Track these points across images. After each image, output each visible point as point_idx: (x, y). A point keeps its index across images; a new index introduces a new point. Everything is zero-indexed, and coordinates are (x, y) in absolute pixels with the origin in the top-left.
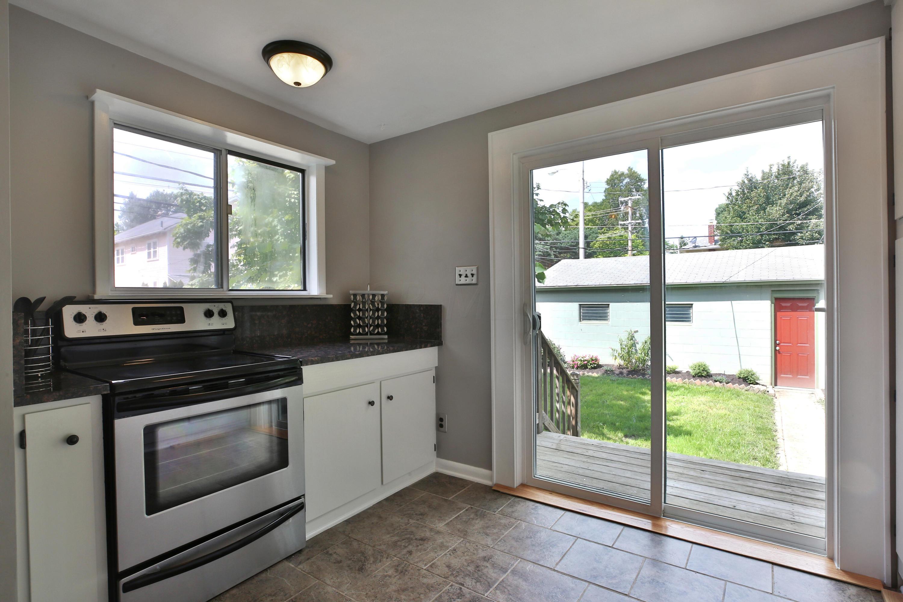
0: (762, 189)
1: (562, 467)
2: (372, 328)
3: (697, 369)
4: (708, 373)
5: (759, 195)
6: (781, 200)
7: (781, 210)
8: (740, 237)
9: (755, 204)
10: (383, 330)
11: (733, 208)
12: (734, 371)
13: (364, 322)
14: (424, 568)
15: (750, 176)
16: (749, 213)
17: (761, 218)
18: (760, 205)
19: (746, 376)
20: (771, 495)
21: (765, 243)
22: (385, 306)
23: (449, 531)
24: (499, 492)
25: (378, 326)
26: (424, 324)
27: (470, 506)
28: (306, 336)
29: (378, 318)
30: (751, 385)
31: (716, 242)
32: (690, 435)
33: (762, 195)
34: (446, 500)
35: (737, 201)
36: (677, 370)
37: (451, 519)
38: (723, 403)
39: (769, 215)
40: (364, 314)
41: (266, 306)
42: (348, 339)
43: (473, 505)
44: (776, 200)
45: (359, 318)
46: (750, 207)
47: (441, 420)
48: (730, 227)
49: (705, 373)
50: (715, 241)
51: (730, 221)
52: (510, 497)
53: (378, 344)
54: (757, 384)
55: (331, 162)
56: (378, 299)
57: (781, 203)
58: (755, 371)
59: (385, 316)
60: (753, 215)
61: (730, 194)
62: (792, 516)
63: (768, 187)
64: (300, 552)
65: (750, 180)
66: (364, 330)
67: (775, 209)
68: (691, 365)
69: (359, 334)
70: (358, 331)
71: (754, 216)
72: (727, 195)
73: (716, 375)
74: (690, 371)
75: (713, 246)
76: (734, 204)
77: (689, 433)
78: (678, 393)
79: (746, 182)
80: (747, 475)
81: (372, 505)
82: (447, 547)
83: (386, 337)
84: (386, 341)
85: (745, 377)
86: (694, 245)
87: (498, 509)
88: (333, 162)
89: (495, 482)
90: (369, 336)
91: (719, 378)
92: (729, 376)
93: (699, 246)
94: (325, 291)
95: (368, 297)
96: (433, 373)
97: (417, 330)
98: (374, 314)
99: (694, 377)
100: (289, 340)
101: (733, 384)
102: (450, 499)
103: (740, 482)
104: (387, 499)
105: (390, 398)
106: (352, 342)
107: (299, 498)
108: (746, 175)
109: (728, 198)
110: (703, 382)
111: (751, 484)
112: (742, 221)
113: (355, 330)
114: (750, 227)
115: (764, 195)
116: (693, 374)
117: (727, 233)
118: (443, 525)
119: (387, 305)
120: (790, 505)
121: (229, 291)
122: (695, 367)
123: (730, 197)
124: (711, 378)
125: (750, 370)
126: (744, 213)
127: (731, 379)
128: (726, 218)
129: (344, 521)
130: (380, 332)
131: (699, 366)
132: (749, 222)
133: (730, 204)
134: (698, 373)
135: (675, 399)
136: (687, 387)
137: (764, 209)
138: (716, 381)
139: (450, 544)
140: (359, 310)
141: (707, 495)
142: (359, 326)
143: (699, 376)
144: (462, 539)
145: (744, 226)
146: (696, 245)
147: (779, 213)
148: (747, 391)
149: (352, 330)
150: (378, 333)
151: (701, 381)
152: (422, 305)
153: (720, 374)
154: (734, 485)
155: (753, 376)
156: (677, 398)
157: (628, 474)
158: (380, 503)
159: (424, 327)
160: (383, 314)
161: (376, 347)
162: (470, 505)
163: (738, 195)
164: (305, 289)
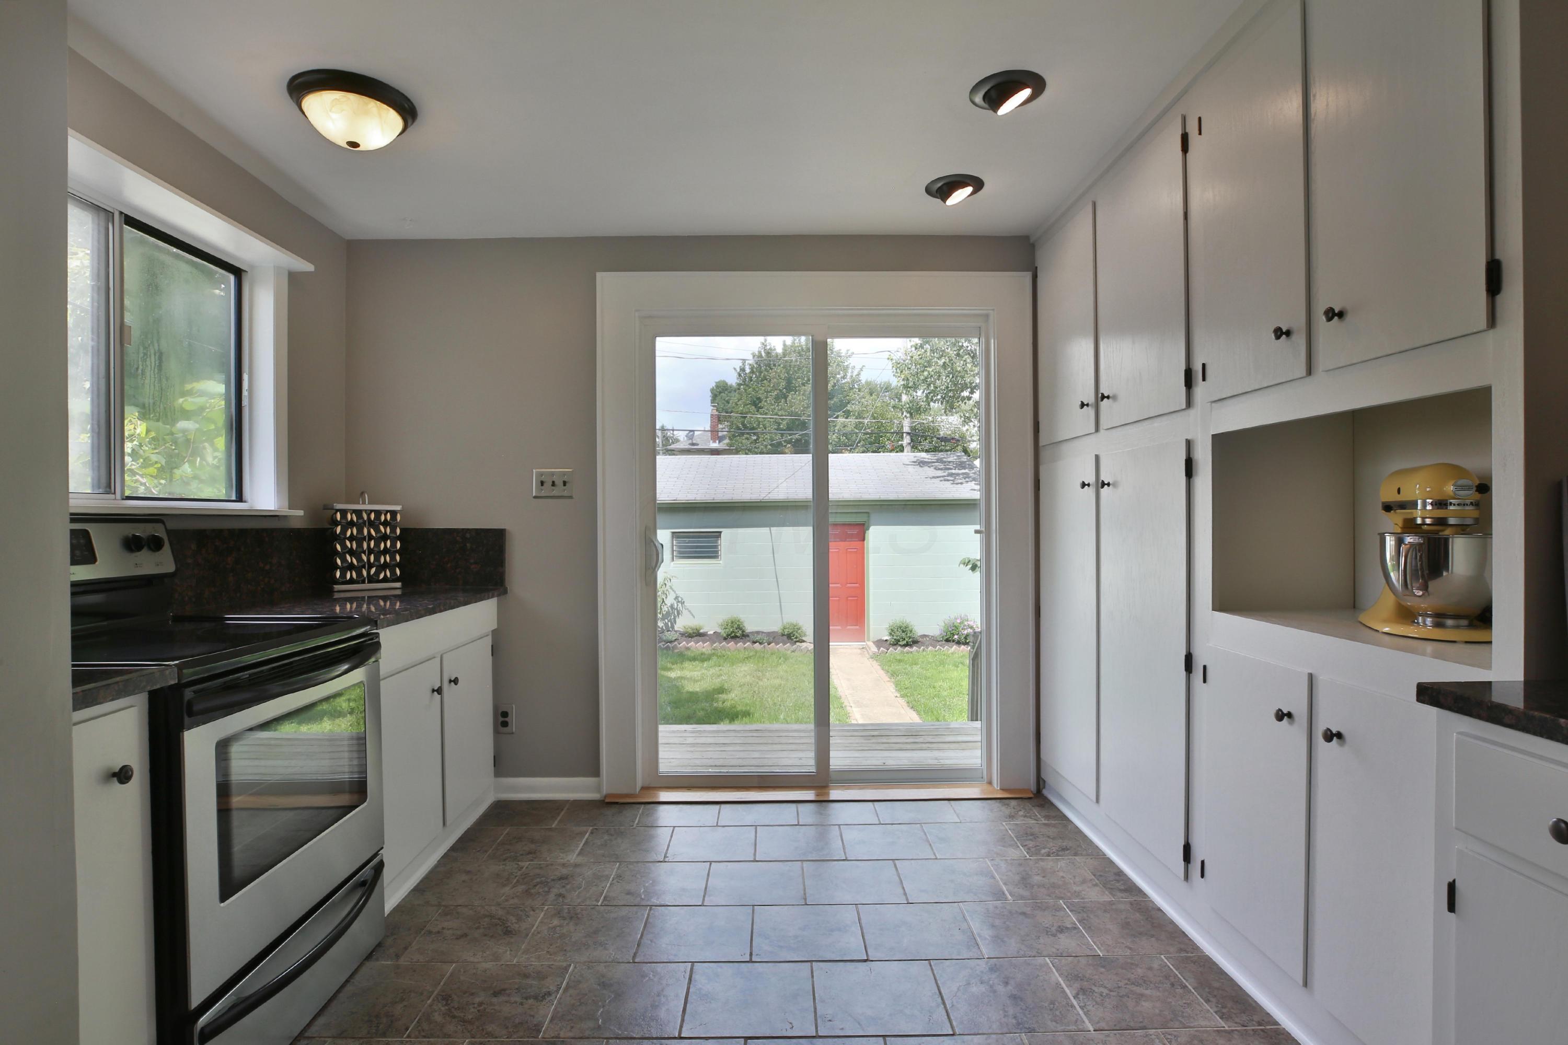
0: (783, 367)
1: (670, 762)
2: (373, 570)
3: (729, 627)
4: (743, 631)
5: (779, 376)
6: (805, 386)
7: (805, 400)
8: (754, 434)
9: (775, 388)
10: (393, 572)
11: (745, 390)
12: (776, 627)
13: (359, 559)
14: (599, 904)
15: (768, 347)
16: (766, 401)
17: (781, 410)
18: (780, 390)
19: (791, 631)
20: (909, 746)
21: (785, 446)
22: (398, 531)
23: (592, 860)
24: (617, 803)
25: (385, 566)
26: (472, 561)
27: (591, 828)
28: (262, 587)
29: (386, 551)
30: (798, 644)
31: (721, 439)
32: (749, 715)
33: (783, 376)
34: (550, 829)
35: (751, 381)
36: (701, 631)
37: (579, 848)
38: (772, 671)
39: (792, 407)
40: (360, 545)
41: (205, 530)
42: (332, 591)
43: (595, 825)
44: (799, 386)
45: (352, 552)
46: (768, 392)
47: (505, 714)
48: (743, 419)
49: (740, 632)
50: (718, 437)
51: (742, 410)
52: (638, 806)
53: (385, 598)
54: (803, 641)
55: (306, 266)
56: (386, 519)
57: (805, 391)
58: (801, 624)
59: (398, 548)
60: (771, 403)
61: (743, 370)
62: (937, 761)
63: (790, 366)
64: (379, 945)
65: (769, 353)
66: (359, 574)
67: (798, 398)
68: (720, 621)
69: (352, 581)
70: (348, 576)
71: (772, 405)
72: (738, 370)
73: (752, 633)
74: (719, 630)
75: (715, 445)
76: (747, 386)
77: (746, 714)
78: (711, 663)
79: (763, 354)
80: (876, 733)
81: (436, 862)
82: (608, 877)
83: (398, 585)
84: (399, 592)
85: (790, 634)
86: (690, 441)
87: (634, 822)
88: (309, 267)
89: (605, 792)
90: (367, 586)
91: (758, 638)
92: (769, 634)
93: (697, 445)
94: (286, 503)
95: (369, 516)
96: (488, 641)
97: (458, 571)
98: (377, 545)
99: (725, 639)
100: (238, 595)
101: (777, 644)
102: (553, 826)
103: (874, 741)
104: (453, 849)
105: (455, 681)
106: (336, 596)
107: (376, 855)
108: (763, 344)
109: (740, 375)
110: (739, 645)
111: (885, 741)
112: (758, 411)
113: (343, 575)
114: (768, 421)
115: (785, 377)
116: (725, 635)
117: (738, 428)
118: (575, 856)
119: (400, 529)
120: (929, 751)
121: (123, 499)
122: (727, 625)
123: (742, 375)
124: (748, 639)
125: (795, 623)
126: (759, 399)
127: (773, 638)
128: (737, 405)
129: (410, 892)
130: (389, 576)
131: (732, 623)
132: (766, 414)
133: (741, 384)
134: (732, 633)
135: (711, 673)
136: (719, 654)
137: (786, 397)
138: (754, 642)
139: (606, 873)
140: (352, 538)
141: (852, 759)
142: (351, 567)
143: (732, 638)
144: (618, 863)
145: (760, 420)
146: (694, 442)
147: (804, 405)
148: (793, 651)
149: (338, 574)
150: (385, 580)
151: (736, 644)
152: (468, 529)
153: (758, 633)
154: (870, 745)
155: (800, 631)
156: (712, 671)
157: (756, 755)
158: (445, 856)
159: (472, 567)
160: (393, 545)
161: (382, 603)
162: (592, 826)
163: (752, 372)
164: (240, 498)
